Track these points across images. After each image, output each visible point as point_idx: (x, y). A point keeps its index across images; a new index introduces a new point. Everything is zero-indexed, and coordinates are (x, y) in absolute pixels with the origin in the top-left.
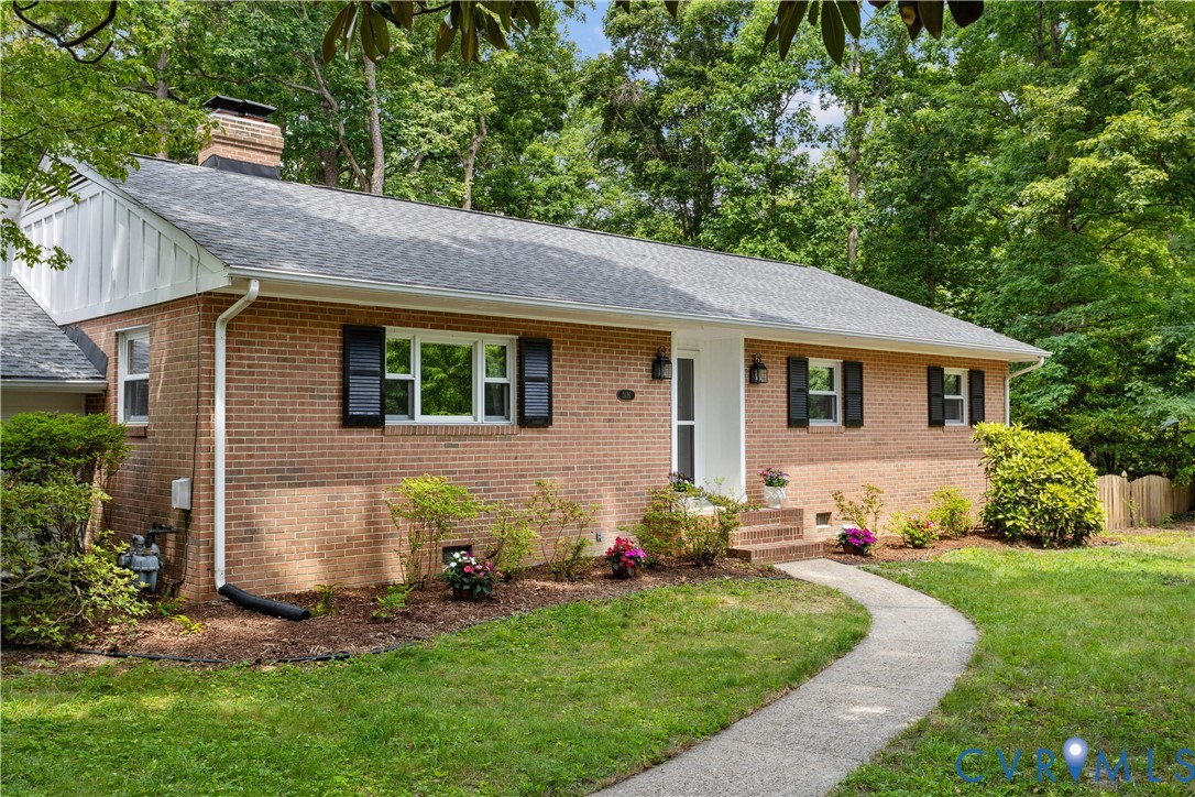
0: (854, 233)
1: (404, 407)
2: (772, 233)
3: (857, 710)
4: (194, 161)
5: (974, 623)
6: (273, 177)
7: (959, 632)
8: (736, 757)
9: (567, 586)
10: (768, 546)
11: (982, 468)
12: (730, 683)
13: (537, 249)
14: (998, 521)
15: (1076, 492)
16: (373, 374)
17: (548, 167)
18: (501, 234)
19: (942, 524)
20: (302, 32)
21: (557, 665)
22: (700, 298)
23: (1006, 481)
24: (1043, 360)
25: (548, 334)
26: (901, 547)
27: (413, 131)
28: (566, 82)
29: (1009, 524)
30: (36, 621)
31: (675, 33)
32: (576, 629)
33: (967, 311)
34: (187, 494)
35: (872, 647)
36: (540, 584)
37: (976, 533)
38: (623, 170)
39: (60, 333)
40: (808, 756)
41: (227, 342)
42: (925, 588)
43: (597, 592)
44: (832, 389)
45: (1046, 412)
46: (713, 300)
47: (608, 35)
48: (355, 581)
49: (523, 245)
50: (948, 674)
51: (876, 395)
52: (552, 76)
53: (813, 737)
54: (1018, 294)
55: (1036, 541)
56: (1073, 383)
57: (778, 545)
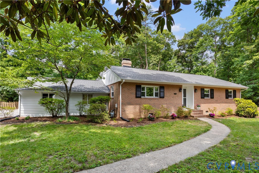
0: (215, 71)
1: (144, 96)
2: (202, 71)
3: (205, 142)
4: (121, 66)
5: (230, 129)
6: (130, 67)
7: (227, 130)
8: (182, 147)
9: (165, 120)
10: (197, 115)
11: (236, 105)
12: (185, 136)
13: (163, 75)
14: (238, 113)
15: (253, 109)
16: (140, 91)
17: (170, 65)
18: (159, 73)
19: (228, 113)
20: (138, 50)
21: (160, 130)
22: (187, 80)
23: (239, 107)
24: (247, 88)
25: (164, 86)
26: (220, 116)
27: (151, 61)
28: (172, 53)
29: (240, 114)
30: (98, 120)
31: (188, 45)
32: (164, 125)
33: (235, 81)
34: (117, 106)
35: (211, 132)
36: (161, 119)
37: (234, 115)
38: (180, 64)
39: (106, 87)
40: (194, 148)
41: (122, 87)
42: (223, 123)
43: (169, 121)
44: (208, 93)
45: (249, 97)
46: (189, 81)
47: (178, 47)
48: (137, 117)
49: (162, 74)
50: (223, 138)
51: (216, 94)
52: (170, 53)
53: (196, 145)
54: (244, 79)
55: (245, 117)
56: (254, 92)
57: (199, 115)
